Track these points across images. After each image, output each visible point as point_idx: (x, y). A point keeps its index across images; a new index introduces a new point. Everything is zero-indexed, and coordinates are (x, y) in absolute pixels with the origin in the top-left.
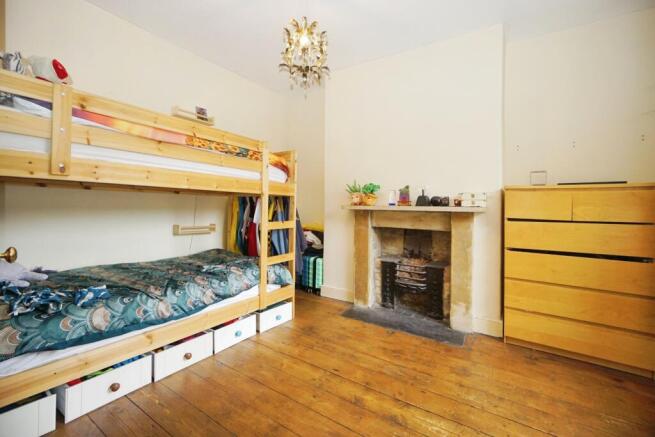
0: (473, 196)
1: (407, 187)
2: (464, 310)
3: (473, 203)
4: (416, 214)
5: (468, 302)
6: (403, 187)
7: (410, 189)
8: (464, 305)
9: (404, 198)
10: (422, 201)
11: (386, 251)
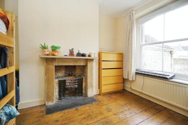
0: (94, 54)
1: (73, 49)
2: (91, 90)
3: (94, 56)
4: (75, 60)
5: (92, 87)
6: (71, 49)
7: (74, 50)
8: (91, 88)
9: (71, 53)
10: (79, 54)
11: (57, 75)
